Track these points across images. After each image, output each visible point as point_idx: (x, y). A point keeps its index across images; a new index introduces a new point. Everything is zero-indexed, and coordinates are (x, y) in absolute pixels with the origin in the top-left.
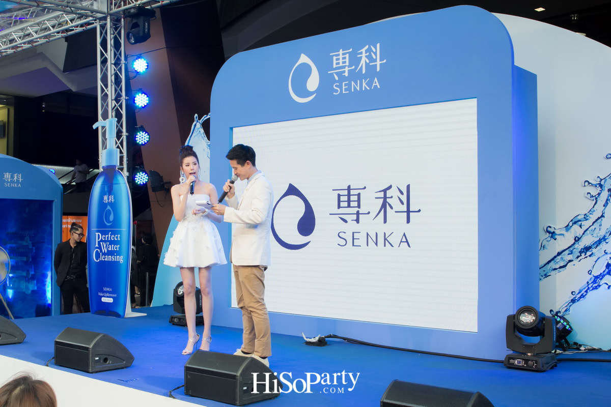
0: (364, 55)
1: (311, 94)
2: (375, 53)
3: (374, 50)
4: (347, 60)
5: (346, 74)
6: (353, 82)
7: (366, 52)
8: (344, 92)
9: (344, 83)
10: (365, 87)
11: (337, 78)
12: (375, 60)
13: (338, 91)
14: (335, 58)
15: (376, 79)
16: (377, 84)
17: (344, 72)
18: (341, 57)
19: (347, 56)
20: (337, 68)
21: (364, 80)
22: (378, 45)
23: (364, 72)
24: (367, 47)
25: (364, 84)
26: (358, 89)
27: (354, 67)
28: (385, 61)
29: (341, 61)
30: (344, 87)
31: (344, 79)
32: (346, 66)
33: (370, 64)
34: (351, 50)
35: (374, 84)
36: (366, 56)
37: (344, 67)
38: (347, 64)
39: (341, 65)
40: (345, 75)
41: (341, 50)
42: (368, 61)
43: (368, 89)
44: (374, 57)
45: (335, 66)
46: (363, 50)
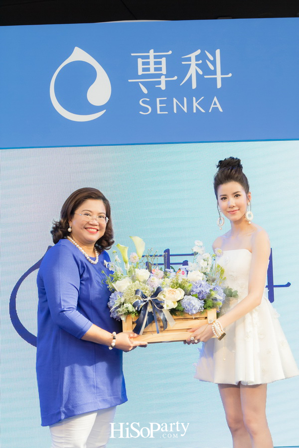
0: (193, 62)
1: (94, 109)
2: (214, 63)
3: (211, 58)
4: (164, 66)
5: (163, 86)
6: (175, 100)
7: (198, 58)
8: (159, 112)
9: (158, 100)
10: (196, 107)
11: (145, 91)
12: (214, 73)
13: (147, 110)
14: (140, 61)
15: (215, 99)
16: (218, 106)
17: (159, 83)
18: (152, 60)
19: (164, 60)
20: (143, 76)
21: (194, 99)
22: (218, 52)
23: (194, 86)
24: (198, 52)
25: (195, 104)
26: (185, 110)
27: (176, 78)
28: (230, 75)
29: (152, 66)
30: (158, 106)
31: (160, 93)
32: (162, 74)
33: (205, 77)
34: (170, 52)
35: (212, 106)
36: (197, 65)
37: (159, 76)
38: (164, 71)
39: (152, 71)
40: (160, 88)
41: (152, 51)
42: (201, 72)
43: (203, 111)
44: (212, 68)
45: (140, 72)
46: (193, 56)
